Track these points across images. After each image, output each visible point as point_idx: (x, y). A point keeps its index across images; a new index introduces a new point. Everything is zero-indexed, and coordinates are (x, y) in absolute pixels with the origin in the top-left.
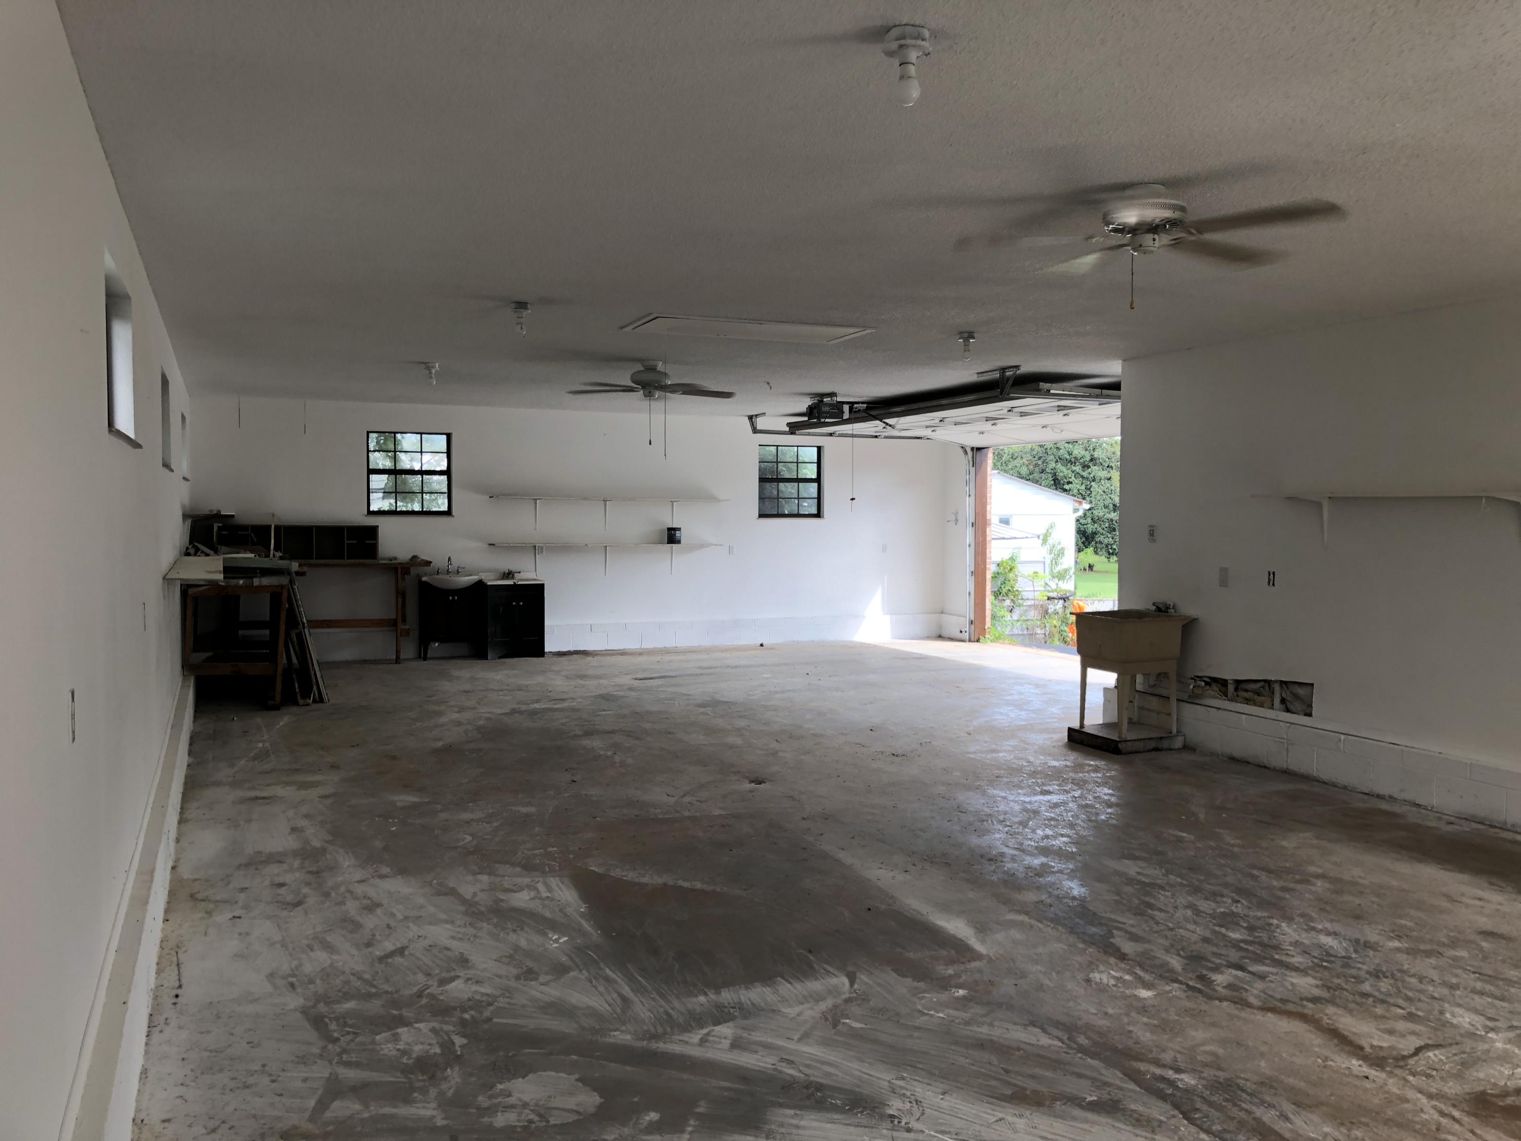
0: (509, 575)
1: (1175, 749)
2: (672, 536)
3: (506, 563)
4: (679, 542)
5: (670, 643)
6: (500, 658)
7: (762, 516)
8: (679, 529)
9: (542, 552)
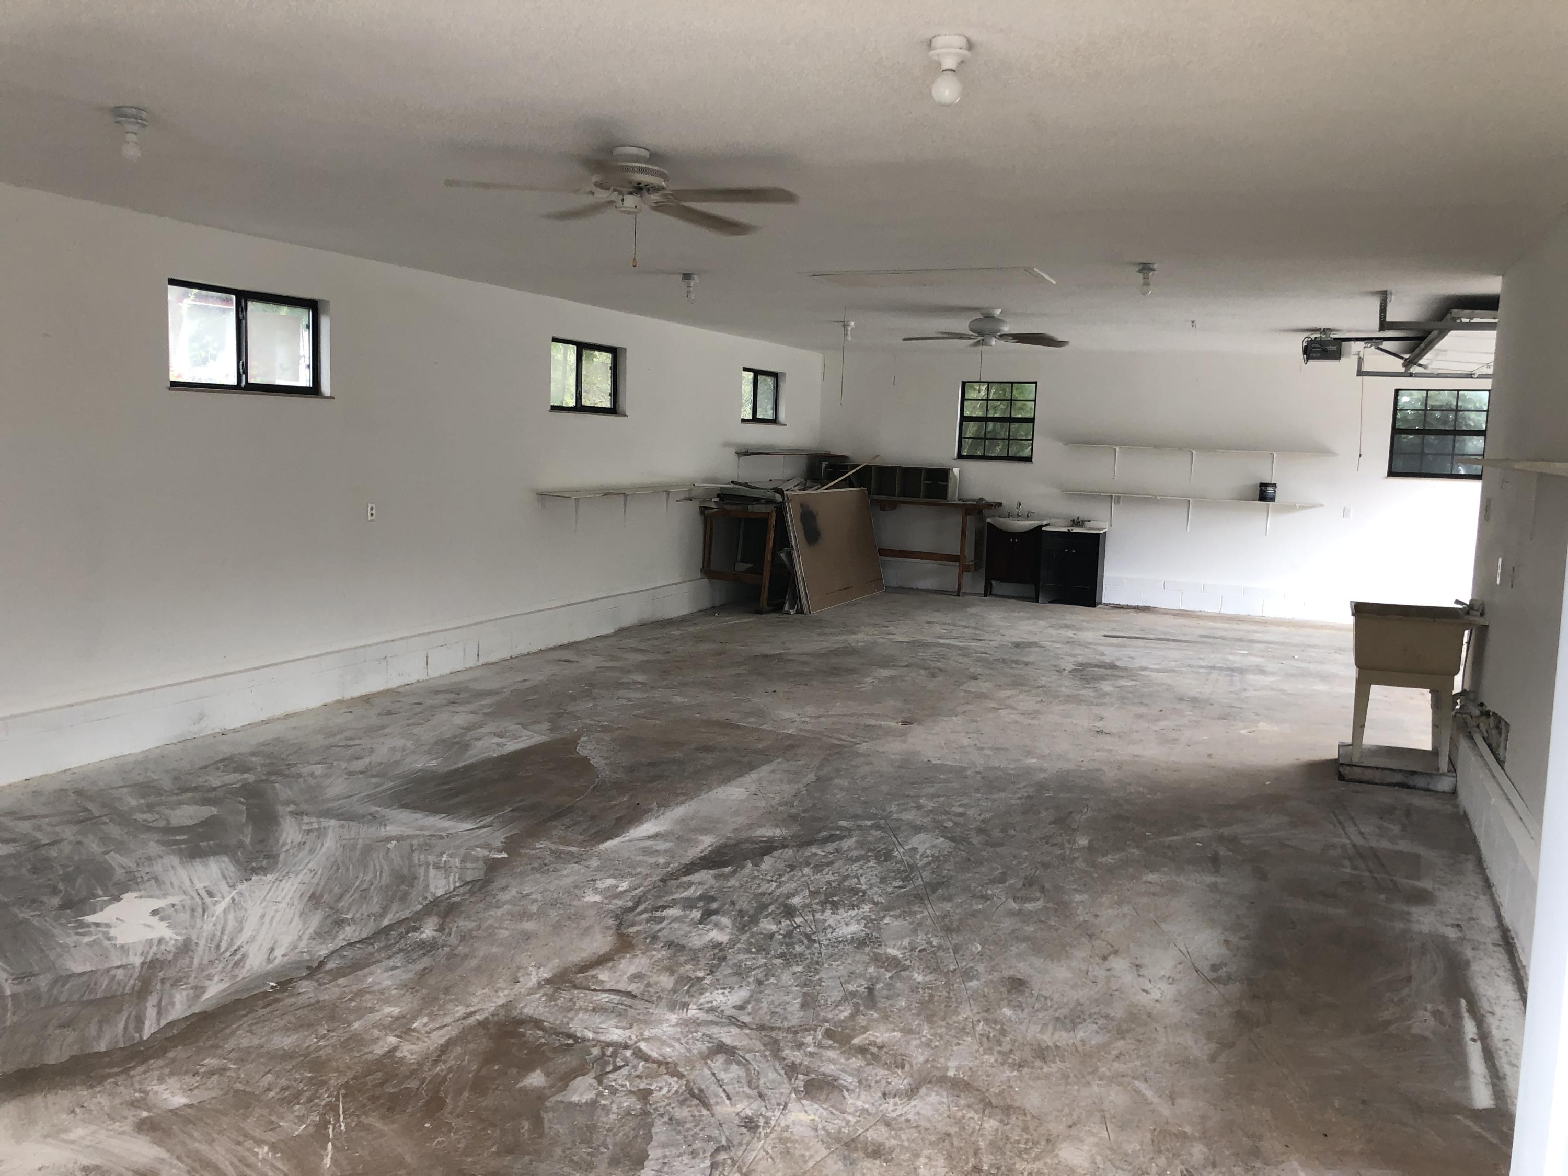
0: (1077, 523)
1: (1437, 792)
2: (1264, 493)
3: (1078, 510)
4: (1272, 499)
5: (1255, 610)
6: (1050, 602)
7: (1392, 473)
8: (1274, 485)
9: (1119, 502)
